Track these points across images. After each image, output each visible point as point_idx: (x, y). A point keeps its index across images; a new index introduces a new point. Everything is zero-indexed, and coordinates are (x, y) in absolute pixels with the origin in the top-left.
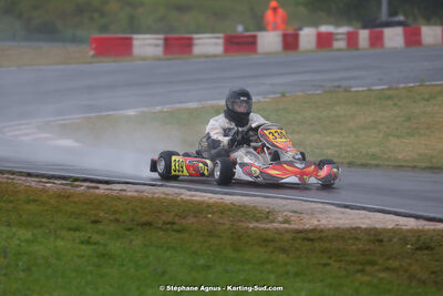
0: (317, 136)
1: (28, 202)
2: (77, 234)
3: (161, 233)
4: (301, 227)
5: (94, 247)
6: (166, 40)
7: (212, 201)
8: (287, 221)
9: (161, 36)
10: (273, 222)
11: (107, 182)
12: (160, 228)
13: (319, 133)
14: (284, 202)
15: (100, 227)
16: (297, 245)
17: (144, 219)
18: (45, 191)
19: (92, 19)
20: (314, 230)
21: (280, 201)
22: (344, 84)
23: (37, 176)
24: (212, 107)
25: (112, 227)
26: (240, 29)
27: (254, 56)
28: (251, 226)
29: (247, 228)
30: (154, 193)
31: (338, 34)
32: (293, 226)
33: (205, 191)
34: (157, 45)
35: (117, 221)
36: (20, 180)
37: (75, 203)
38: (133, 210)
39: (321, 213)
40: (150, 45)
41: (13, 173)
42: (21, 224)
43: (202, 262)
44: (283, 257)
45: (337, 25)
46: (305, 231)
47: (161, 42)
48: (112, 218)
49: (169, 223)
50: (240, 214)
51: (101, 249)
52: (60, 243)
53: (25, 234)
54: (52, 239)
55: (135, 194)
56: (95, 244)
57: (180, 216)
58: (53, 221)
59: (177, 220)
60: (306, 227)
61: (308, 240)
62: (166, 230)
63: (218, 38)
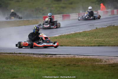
0: (108, 39)
1: (36, 61)
2: (51, 69)
3: (73, 67)
5: (56, 72)
6: (63, 16)
7: (84, 58)
8: (106, 62)
9: (62, 15)
10: (102, 62)
11: (55, 55)
12: (72, 66)
13: (108, 38)
14: (104, 57)
15: (56, 67)
16: (110, 68)
17: (67, 64)
18: (39, 58)
19: (40, 12)
20: (114, 64)
21: (102, 57)
22: (113, 24)
23: (36, 54)
24: (78, 33)
25: (59, 66)
29: (96, 64)
30: (68, 57)
31: (108, 11)
32: (107, 63)
34: (61, 17)
36: (32, 56)
37: (48, 61)
38: (64, 61)
39: (114, 59)
41: (29, 54)
42: (35, 67)
43: (86, 74)
45: (108, 9)
46: (112, 64)
47: (62, 17)
48: (59, 64)
49: (74, 64)
50: (93, 61)
51: (58, 72)
52: (47, 72)
53: (37, 70)
54: (44, 71)
55: (64, 57)
56: (56, 71)
57: (77, 62)
58: (43, 66)
59: (76, 64)
60: (111, 63)
61: (113, 66)
62: (74, 66)
63: (77, 14)
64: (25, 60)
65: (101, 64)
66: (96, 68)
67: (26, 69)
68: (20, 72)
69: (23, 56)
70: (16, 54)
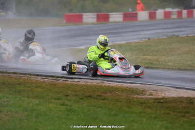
0: (164, 57)
1: (37, 87)
2: (58, 101)
4: (157, 97)
5: (66, 107)
6: (98, 15)
7: (118, 86)
8: (151, 94)
9: (95, 14)
10: (144, 95)
11: (72, 78)
12: (95, 98)
13: (165, 55)
14: (150, 86)
15: (69, 98)
16: (155, 105)
17: (88, 94)
18: (44, 82)
19: (65, 6)
20: (163, 98)
21: (148, 86)
22: (177, 34)
23: (41, 76)
24: (118, 45)
25: (74, 98)
26: (130, 10)
27: (136, 22)
28: (135, 97)
29: (134, 98)
30: (92, 83)
31: (173, 12)
32: (153, 97)
33: (115, 82)
34: (93, 18)
35: (76, 95)
36: (33, 78)
37: (58, 87)
38: (83, 90)
39: (166, 91)
40: (90, 18)
41: (30, 75)
42: (34, 97)
43: (113, 113)
44: (149, 110)
45: (173, 8)
46: (159, 99)
47: (95, 16)
48: (74, 94)
49: (99, 96)
50: (130, 91)
51: (69, 107)
52: (51, 105)
53: (36, 101)
54: (47, 103)
55: (84, 83)
56: (67, 105)
57: (104, 93)
58: (48, 96)
59: (102, 94)
60: (160, 97)
61: (160, 103)
62: (97, 99)
63: (121, 14)
64: (20, 84)
65: (142, 98)
66: (133, 104)
67: (18, 98)
68: (6, 103)
69: (19, 77)
70: (9, 73)
